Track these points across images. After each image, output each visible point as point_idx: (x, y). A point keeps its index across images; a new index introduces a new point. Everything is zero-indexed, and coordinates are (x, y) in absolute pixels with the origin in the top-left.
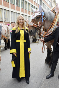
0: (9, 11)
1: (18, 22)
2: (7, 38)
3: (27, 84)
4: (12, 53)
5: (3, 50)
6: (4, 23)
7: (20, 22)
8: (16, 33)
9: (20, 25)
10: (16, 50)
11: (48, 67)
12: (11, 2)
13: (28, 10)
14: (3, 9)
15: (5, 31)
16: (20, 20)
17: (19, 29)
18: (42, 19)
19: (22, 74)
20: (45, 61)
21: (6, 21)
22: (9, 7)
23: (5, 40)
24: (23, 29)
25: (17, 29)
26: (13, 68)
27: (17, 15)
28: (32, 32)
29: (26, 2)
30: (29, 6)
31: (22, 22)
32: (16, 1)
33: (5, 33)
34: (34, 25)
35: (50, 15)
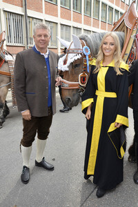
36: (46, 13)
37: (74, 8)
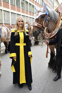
0: (9, 12)
1: (17, 24)
2: (7, 40)
3: (29, 90)
4: (11, 58)
5: (4, 54)
6: (4, 25)
7: (19, 24)
8: (15, 36)
9: (20, 27)
10: (16, 53)
11: (52, 71)
12: (11, 3)
13: (29, 11)
14: (3, 11)
15: (5, 33)
16: (20, 22)
17: (18, 31)
18: (46, 18)
19: (23, 80)
20: (48, 65)
21: (6, 23)
22: (9, 8)
23: (5, 43)
24: (23, 31)
25: (16, 31)
26: (14, 73)
27: (17, 16)
28: (36, 33)
29: (27, 2)
30: (30, 7)
31: (22, 24)
32: (16, 1)
33: (5, 36)
34: (38, 25)
35: (54, 14)
36: (4, 7)
37: (17, 5)
